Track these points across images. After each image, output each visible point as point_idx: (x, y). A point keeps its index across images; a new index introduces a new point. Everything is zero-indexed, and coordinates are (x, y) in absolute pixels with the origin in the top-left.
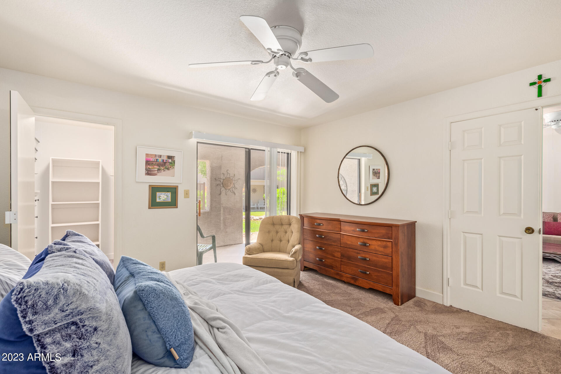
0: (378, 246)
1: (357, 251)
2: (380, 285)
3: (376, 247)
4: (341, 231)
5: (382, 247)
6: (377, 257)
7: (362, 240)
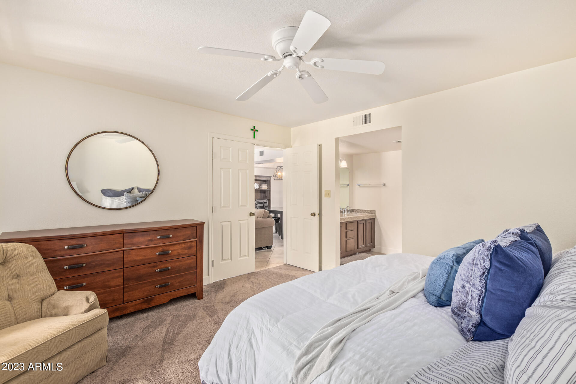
0: (182, 249)
1: (152, 265)
2: (183, 290)
3: (179, 251)
4: (125, 246)
5: (186, 249)
6: (181, 262)
7: (160, 249)
